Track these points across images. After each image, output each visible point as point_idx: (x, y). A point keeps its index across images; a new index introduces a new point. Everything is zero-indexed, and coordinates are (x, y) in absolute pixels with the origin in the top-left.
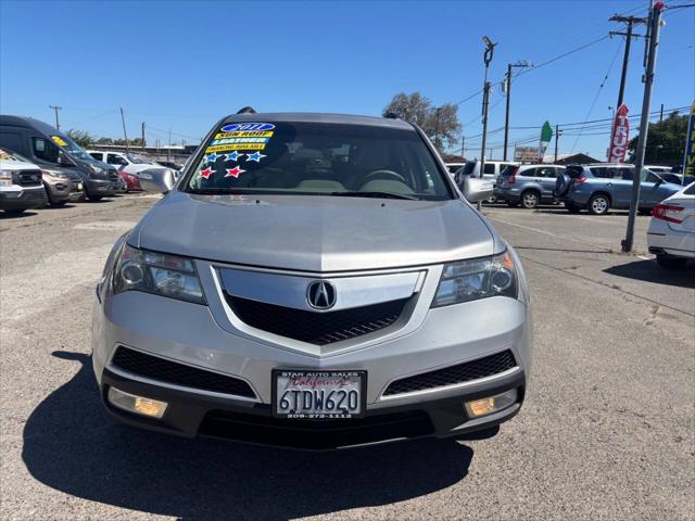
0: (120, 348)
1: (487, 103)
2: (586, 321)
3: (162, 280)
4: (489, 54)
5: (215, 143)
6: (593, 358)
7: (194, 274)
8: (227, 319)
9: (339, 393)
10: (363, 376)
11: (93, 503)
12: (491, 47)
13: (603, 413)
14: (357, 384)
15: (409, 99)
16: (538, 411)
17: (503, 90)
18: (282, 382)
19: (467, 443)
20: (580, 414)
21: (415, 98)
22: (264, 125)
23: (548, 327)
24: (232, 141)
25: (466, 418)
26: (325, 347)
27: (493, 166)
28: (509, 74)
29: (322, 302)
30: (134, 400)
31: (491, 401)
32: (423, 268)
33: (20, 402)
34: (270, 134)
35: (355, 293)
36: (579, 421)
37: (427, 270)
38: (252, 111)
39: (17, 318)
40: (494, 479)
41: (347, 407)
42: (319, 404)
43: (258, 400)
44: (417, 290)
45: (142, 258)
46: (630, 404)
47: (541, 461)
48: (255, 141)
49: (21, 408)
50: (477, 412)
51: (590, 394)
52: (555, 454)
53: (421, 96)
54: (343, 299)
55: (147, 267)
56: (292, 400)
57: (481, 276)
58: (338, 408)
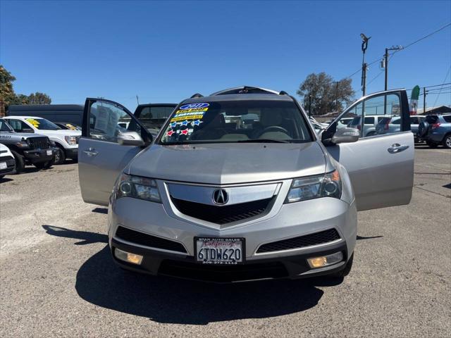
0: (120, 227)
1: (365, 77)
2: (420, 219)
3: (141, 191)
4: (365, 45)
5: (176, 116)
6: (419, 241)
7: (156, 187)
8: (172, 210)
9: (230, 250)
10: (243, 241)
11: (107, 309)
12: (366, 40)
13: (415, 274)
14: (240, 245)
15: (318, 77)
16: (371, 271)
17: (382, 66)
18: (199, 244)
19: (321, 288)
20: (399, 274)
21: (322, 76)
22: (203, 104)
23: (392, 222)
24: (185, 114)
25: (308, 268)
26: (223, 225)
27: (373, 118)
28: (386, 55)
29: (221, 201)
30: (126, 255)
31: (324, 259)
32: (280, 181)
33: (75, 261)
34: (206, 109)
35: (239, 195)
36: (397, 278)
37: (282, 183)
38: (200, 96)
39: (76, 218)
40: (332, 308)
41: (234, 258)
42: (219, 256)
43: (188, 254)
44: (276, 194)
45: (131, 180)
46: (435, 269)
47: (365, 299)
48: (197, 113)
49: (75, 263)
50: (315, 265)
51: (409, 263)
52: (376, 296)
53: (327, 74)
54: (232, 199)
55: (133, 184)
56: (204, 253)
57: (318, 186)
58: (230, 259)
